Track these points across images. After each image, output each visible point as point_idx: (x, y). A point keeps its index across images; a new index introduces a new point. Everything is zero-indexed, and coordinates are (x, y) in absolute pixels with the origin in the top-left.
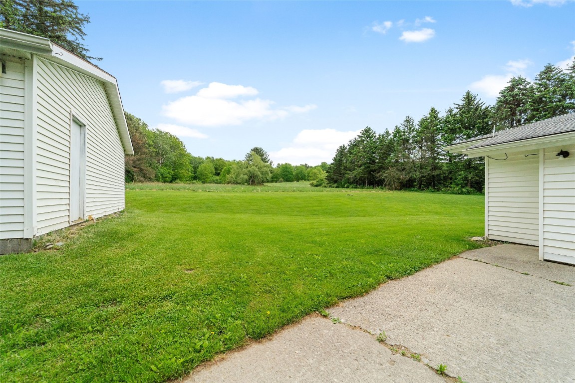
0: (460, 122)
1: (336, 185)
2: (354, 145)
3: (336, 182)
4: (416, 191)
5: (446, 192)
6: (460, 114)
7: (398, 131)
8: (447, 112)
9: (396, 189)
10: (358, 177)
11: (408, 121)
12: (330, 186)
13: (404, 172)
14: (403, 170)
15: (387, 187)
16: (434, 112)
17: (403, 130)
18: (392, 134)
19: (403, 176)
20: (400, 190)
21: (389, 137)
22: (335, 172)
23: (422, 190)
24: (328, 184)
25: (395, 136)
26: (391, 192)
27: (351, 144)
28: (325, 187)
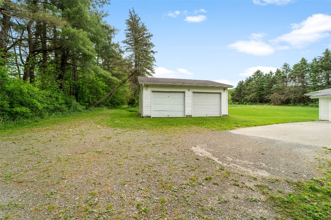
0: (321, 66)
1: (237, 103)
2: (250, 80)
3: (237, 101)
4: (292, 106)
5: (312, 106)
6: (321, 62)
7: (278, 72)
8: (313, 60)
9: (278, 105)
10: (252, 98)
11: (285, 65)
12: (234, 104)
13: (283, 95)
14: (283, 94)
15: (272, 104)
16: (304, 61)
17: (282, 71)
18: (275, 73)
19: (283, 97)
20: (281, 105)
21: (272, 75)
22: (237, 96)
23: (296, 105)
24: (232, 102)
25: (277, 74)
26: (276, 106)
27: (247, 80)
28: (231, 104)
